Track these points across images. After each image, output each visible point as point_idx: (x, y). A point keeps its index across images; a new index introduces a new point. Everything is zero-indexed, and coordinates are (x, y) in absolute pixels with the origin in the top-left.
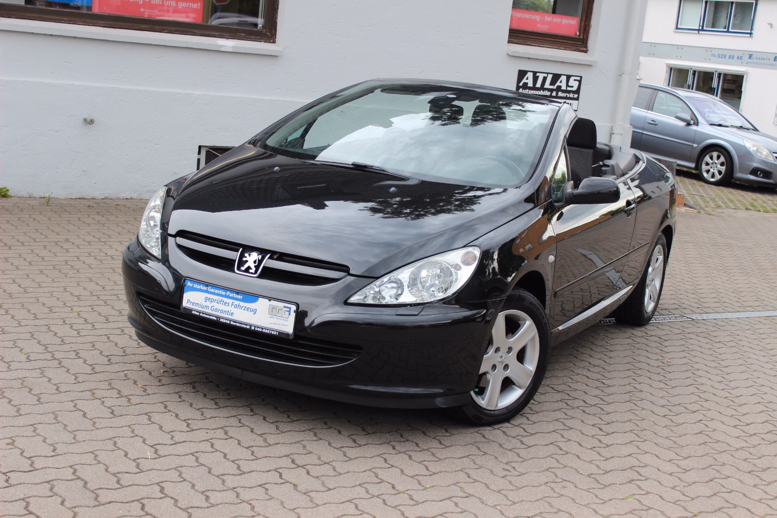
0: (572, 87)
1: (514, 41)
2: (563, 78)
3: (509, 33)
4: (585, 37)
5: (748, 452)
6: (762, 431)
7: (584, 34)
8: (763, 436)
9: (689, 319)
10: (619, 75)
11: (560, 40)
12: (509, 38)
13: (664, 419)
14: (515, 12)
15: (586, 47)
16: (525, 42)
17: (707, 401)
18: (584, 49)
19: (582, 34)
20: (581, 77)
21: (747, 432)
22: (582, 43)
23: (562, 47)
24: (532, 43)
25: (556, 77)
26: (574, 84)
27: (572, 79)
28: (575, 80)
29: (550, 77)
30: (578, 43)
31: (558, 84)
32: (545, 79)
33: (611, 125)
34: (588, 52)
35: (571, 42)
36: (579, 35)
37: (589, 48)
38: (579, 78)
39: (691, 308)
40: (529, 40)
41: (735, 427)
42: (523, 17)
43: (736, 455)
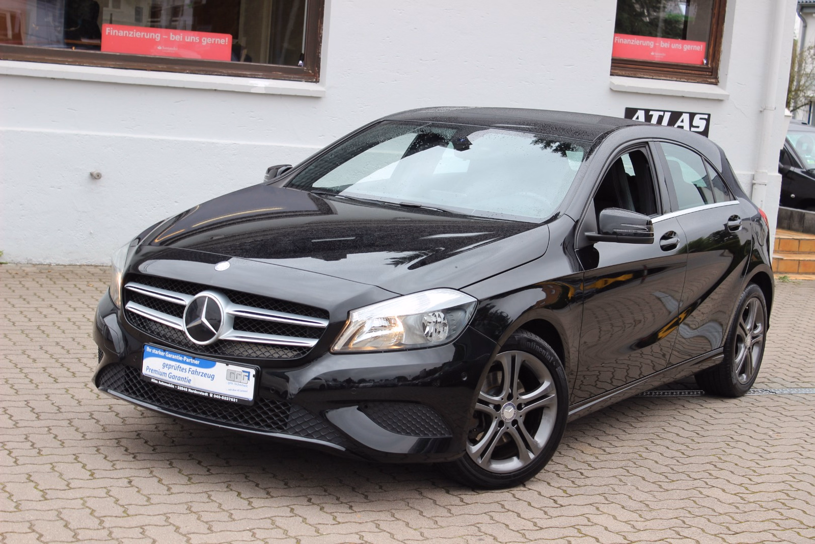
0: (698, 127)
1: (620, 73)
2: (686, 117)
3: (612, 63)
4: (714, 65)
5: (731, 517)
6: (767, 499)
7: (712, 61)
8: (763, 504)
9: (771, 393)
10: (761, 111)
11: (681, 71)
12: (611, 69)
13: (652, 485)
14: (620, 38)
15: (716, 78)
16: (635, 74)
17: (722, 469)
18: (713, 81)
19: (710, 62)
20: (709, 115)
21: (747, 499)
22: (710, 74)
23: (683, 79)
24: (644, 75)
25: (675, 117)
26: (700, 124)
27: (697, 117)
28: (701, 119)
29: (667, 116)
30: (705, 73)
31: (679, 123)
32: (660, 119)
33: (753, 173)
34: (719, 84)
35: (696, 72)
36: (707, 64)
37: (719, 79)
38: (706, 117)
39: (783, 382)
40: (640, 71)
41: (735, 494)
42: (632, 43)
43: (713, 519)
